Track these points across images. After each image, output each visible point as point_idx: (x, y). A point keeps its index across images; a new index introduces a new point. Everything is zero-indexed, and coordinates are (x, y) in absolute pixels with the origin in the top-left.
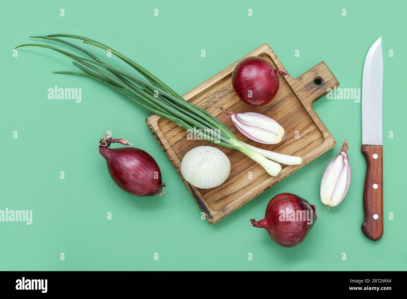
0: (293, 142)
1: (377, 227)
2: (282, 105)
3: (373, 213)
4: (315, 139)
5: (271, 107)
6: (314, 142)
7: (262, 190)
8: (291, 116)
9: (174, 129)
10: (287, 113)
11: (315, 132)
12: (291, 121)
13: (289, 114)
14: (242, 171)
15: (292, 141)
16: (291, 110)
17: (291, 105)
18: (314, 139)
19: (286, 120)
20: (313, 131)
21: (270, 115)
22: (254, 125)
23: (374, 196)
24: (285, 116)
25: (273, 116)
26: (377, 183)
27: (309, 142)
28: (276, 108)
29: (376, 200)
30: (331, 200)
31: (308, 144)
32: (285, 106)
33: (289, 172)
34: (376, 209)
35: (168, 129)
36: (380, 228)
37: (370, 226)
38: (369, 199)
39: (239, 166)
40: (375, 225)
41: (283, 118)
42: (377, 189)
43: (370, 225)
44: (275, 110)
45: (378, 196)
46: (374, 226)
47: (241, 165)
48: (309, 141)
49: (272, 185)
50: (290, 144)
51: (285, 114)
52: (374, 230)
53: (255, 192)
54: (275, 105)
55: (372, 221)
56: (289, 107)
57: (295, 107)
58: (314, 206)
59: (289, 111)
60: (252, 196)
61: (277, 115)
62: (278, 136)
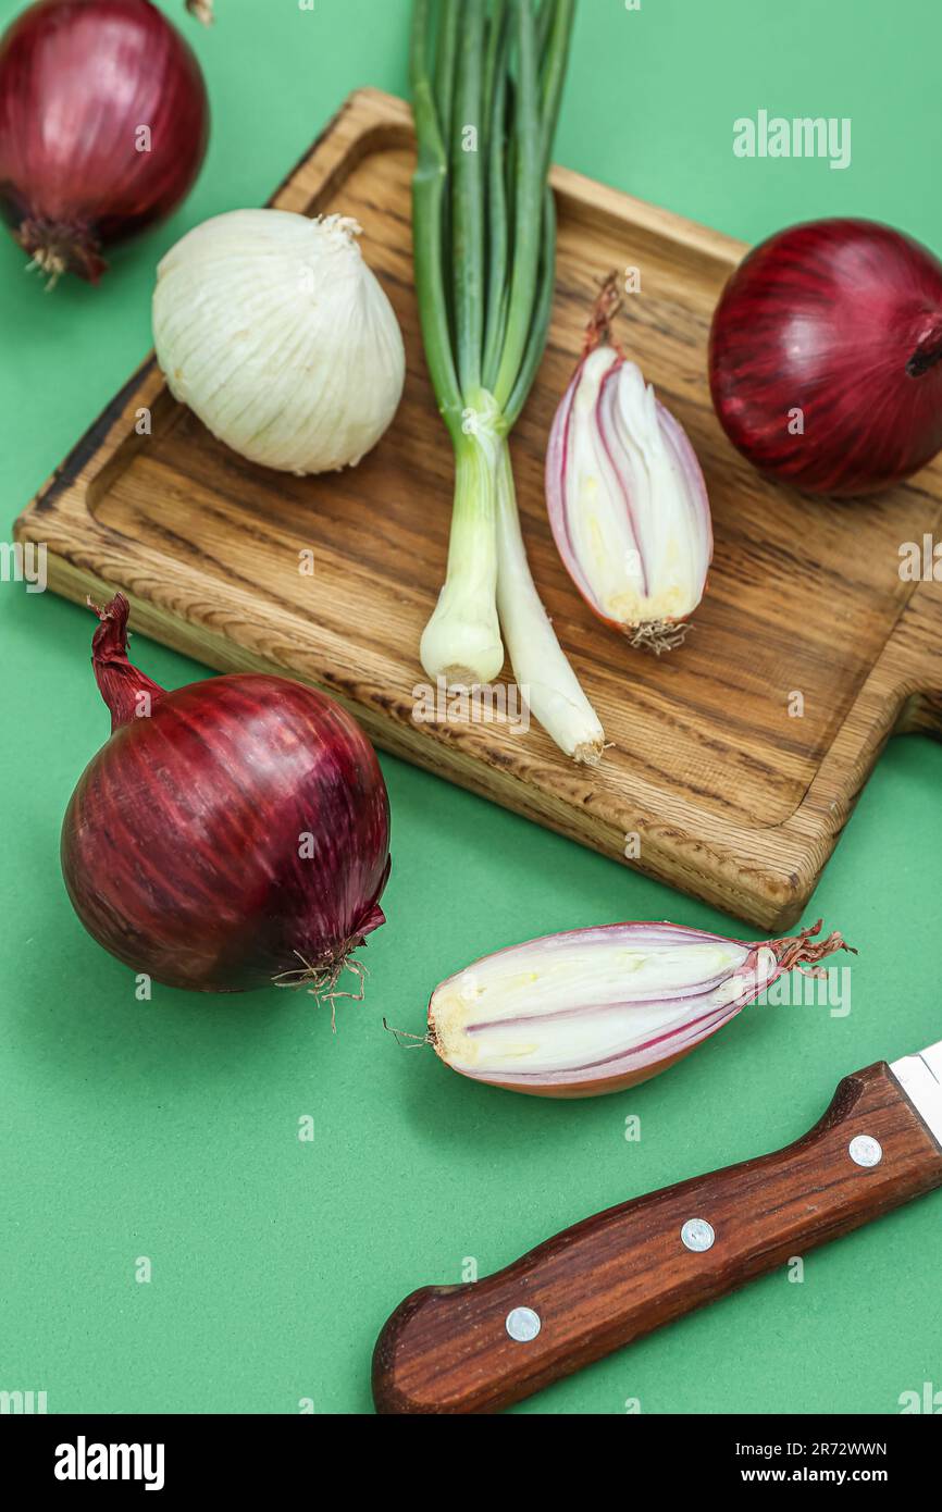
0: (662, 715)
1: (469, 1358)
2: (813, 586)
3: (538, 1297)
4: (748, 808)
5: (770, 545)
6: (729, 810)
7: (319, 663)
8: (792, 651)
9: (391, 221)
10: (791, 625)
11: (785, 788)
12: (762, 657)
13: (794, 635)
14: (364, 560)
15: (665, 706)
16: (817, 636)
17: (842, 626)
18: (749, 801)
19: (750, 636)
20: (780, 778)
21: (728, 557)
22: (622, 465)
23: (635, 1253)
24: (767, 624)
25: (732, 571)
26: (719, 1237)
27: (713, 788)
28: (779, 568)
29: (622, 1280)
30: (471, 1028)
31: (701, 784)
32: (818, 599)
33: (491, 743)
34: (571, 1306)
35: (375, 199)
36: (467, 1385)
37: (447, 1321)
38: (600, 1233)
39: (382, 538)
40: (473, 1343)
41: (757, 620)
42: (689, 1251)
43: (456, 1317)
44: (770, 568)
45: (651, 1275)
46: (459, 1341)
47: (395, 546)
48: (720, 785)
49: (374, 698)
50: (643, 704)
51: (777, 619)
52: (434, 1354)
53: (288, 634)
54: (791, 557)
55: (485, 1317)
56: (829, 620)
57: (845, 647)
58: (381, 913)
59: (806, 631)
60: (259, 633)
61: (748, 589)
62: (641, 598)
